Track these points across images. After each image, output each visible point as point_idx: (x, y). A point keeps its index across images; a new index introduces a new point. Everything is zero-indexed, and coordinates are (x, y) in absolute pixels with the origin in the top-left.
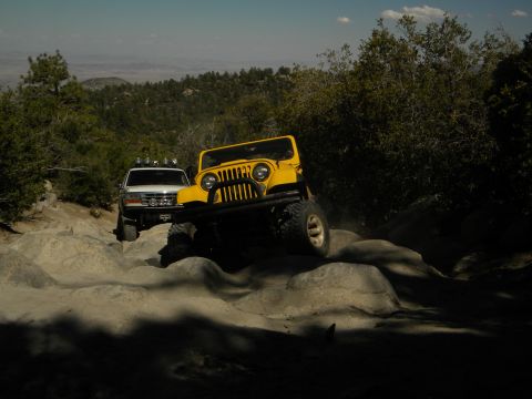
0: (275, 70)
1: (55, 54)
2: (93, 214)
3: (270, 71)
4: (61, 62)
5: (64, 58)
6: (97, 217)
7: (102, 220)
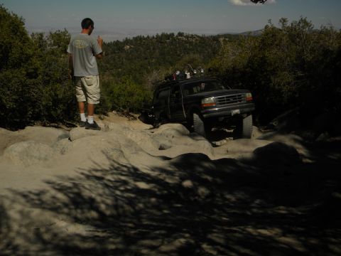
0: (176, 34)
1: (63, 30)
2: (100, 118)
3: (173, 34)
4: (67, 34)
5: (69, 32)
6: (102, 119)
7: (105, 121)
